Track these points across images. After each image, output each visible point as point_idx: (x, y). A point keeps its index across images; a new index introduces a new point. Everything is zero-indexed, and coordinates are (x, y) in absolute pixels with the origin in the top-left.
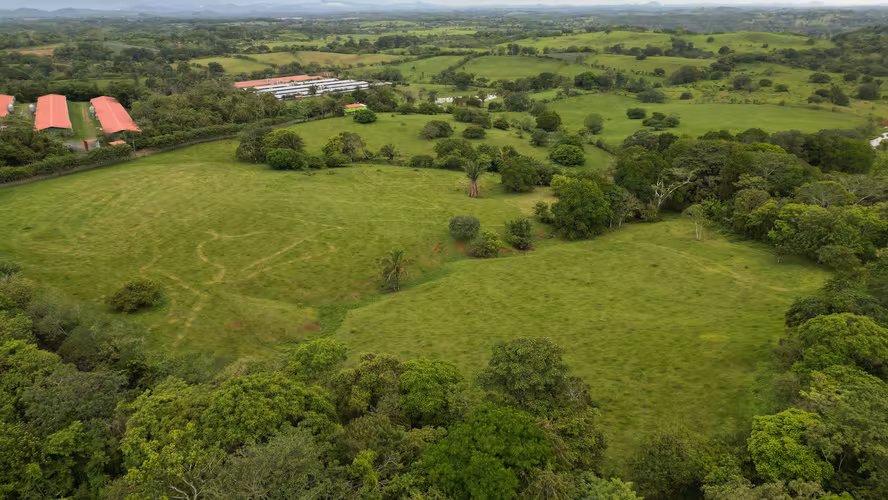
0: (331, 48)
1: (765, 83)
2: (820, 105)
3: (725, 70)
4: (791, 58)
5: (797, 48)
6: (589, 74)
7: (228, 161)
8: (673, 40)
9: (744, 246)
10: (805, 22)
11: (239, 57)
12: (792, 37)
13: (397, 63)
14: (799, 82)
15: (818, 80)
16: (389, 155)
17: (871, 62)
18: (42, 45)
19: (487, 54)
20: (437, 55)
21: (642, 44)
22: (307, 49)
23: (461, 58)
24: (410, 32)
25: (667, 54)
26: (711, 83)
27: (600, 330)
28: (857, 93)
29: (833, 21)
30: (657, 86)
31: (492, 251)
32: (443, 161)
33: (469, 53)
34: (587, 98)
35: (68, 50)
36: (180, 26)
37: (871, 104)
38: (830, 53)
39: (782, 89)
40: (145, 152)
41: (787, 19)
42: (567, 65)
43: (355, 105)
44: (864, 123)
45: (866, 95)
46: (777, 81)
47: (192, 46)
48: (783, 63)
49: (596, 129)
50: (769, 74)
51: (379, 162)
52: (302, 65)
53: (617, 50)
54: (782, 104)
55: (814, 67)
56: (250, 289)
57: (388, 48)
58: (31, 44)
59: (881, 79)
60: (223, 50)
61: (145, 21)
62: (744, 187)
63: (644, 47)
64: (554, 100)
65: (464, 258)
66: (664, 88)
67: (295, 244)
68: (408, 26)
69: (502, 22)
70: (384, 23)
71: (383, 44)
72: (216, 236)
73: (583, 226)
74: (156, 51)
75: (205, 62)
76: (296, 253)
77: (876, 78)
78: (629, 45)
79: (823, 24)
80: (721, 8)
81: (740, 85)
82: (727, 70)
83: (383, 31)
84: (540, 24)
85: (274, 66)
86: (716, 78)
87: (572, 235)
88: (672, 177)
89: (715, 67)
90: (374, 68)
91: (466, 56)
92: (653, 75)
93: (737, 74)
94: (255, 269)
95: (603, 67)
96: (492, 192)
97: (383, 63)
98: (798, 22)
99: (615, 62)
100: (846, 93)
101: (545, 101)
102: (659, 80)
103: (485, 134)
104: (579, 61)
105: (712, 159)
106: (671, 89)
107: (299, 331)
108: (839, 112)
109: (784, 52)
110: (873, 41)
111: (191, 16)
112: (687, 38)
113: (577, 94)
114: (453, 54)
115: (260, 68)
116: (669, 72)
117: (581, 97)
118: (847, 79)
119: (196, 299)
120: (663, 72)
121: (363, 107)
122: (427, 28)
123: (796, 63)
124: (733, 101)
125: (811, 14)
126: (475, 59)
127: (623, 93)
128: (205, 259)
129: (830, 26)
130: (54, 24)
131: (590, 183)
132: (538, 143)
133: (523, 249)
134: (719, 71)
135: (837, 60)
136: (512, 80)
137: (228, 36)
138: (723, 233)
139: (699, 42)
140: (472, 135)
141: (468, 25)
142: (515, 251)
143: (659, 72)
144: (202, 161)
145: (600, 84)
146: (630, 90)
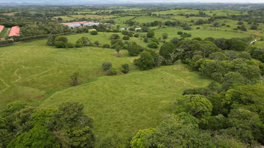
0: (96, 14)
1: (223, 25)
2: (237, 31)
3: (212, 21)
4: (234, 17)
5: (236, 15)
6: (169, 21)
7: (44, 45)
8: (199, 12)
9: (193, 73)
10: (243, 7)
11: (68, 16)
12: (236, 12)
13: (115, 18)
14: (234, 24)
15: (240, 24)
16: (97, 44)
17: (258, 19)
18: (12, 12)
19: (141, 16)
20: (127, 16)
21: (189, 13)
22: (88, 14)
23: (133, 17)
24: (123, 10)
25: (197, 16)
26: (208, 24)
27: (131, 99)
28: (251, 28)
29: (251, 7)
30: (191, 25)
31: (114, 73)
32: (113, 46)
33: (136, 15)
34: (167, 29)
35: (18, 14)
36: (56, 8)
37: (254, 31)
38: (246, 16)
39: (228, 26)
40: (19, 42)
41: (237, 7)
42: (165, 19)
43: (92, 29)
44: (249, 36)
45: (253, 28)
46: (227, 24)
47: (56, 13)
48: (230, 19)
49: (165, 37)
50: (225, 22)
51: (93, 46)
52: (86, 18)
53: (182, 15)
54: (226, 30)
55: (239, 20)
56: (26, 84)
57: (114, 14)
58: (9, 12)
59: (259, 23)
60: (64, 14)
61: (46, 6)
62: (195, 54)
63: (190, 14)
64: (157, 29)
65: (105, 75)
66: (193, 26)
67: (49, 70)
68: (123, 8)
69: (151, 7)
70: (116, 7)
71: (113, 13)
72: (24, 67)
73: (145, 66)
74: (44, 14)
75: (57, 18)
76: (48, 73)
77: (257, 23)
78: (186, 13)
79: (248, 8)
80: (218, 3)
81: (216, 25)
82: (213, 21)
83: (115, 9)
84: (162, 8)
85: (77, 19)
86: (209, 23)
87: (142, 69)
88: (177, 51)
89: (209, 20)
90: (107, 19)
91: (135, 16)
92: (190, 22)
93: (216, 22)
94: (30, 78)
95: (176, 19)
96: (125, 56)
97: (110, 18)
98: (241, 8)
99: (179, 18)
100: (247, 28)
101: (154, 29)
102: (192, 24)
103: (129, 38)
104: (169, 18)
105: (190, 46)
106: (195, 26)
107: (35, 98)
108: (243, 33)
109: (232, 15)
110: (260, 13)
111: (60, 5)
112: (204, 12)
113: (164, 27)
114: (132, 16)
115: (72, 19)
116: (195, 21)
117: (166, 28)
118: (249, 23)
119: (5, 87)
120: (194, 21)
121: (95, 30)
122: (129, 8)
123: (234, 19)
124: (211, 30)
125: (245, 5)
126: (138, 17)
127: (179, 27)
128: (16, 75)
129: (250, 9)
130: (20, 7)
131: (148, 53)
132: (146, 41)
133: (126, 73)
134: (210, 21)
135: (248, 18)
136: (146, 23)
137: (67, 10)
138: (189, 69)
139: (207, 13)
140: (125, 38)
141: (141, 8)
142: (123, 73)
143: (192, 21)
144: (36, 45)
145: (172, 25)
146: (182, 26)
